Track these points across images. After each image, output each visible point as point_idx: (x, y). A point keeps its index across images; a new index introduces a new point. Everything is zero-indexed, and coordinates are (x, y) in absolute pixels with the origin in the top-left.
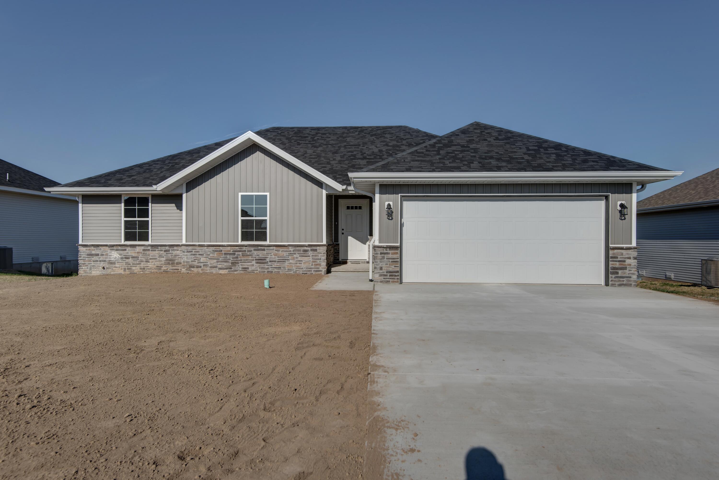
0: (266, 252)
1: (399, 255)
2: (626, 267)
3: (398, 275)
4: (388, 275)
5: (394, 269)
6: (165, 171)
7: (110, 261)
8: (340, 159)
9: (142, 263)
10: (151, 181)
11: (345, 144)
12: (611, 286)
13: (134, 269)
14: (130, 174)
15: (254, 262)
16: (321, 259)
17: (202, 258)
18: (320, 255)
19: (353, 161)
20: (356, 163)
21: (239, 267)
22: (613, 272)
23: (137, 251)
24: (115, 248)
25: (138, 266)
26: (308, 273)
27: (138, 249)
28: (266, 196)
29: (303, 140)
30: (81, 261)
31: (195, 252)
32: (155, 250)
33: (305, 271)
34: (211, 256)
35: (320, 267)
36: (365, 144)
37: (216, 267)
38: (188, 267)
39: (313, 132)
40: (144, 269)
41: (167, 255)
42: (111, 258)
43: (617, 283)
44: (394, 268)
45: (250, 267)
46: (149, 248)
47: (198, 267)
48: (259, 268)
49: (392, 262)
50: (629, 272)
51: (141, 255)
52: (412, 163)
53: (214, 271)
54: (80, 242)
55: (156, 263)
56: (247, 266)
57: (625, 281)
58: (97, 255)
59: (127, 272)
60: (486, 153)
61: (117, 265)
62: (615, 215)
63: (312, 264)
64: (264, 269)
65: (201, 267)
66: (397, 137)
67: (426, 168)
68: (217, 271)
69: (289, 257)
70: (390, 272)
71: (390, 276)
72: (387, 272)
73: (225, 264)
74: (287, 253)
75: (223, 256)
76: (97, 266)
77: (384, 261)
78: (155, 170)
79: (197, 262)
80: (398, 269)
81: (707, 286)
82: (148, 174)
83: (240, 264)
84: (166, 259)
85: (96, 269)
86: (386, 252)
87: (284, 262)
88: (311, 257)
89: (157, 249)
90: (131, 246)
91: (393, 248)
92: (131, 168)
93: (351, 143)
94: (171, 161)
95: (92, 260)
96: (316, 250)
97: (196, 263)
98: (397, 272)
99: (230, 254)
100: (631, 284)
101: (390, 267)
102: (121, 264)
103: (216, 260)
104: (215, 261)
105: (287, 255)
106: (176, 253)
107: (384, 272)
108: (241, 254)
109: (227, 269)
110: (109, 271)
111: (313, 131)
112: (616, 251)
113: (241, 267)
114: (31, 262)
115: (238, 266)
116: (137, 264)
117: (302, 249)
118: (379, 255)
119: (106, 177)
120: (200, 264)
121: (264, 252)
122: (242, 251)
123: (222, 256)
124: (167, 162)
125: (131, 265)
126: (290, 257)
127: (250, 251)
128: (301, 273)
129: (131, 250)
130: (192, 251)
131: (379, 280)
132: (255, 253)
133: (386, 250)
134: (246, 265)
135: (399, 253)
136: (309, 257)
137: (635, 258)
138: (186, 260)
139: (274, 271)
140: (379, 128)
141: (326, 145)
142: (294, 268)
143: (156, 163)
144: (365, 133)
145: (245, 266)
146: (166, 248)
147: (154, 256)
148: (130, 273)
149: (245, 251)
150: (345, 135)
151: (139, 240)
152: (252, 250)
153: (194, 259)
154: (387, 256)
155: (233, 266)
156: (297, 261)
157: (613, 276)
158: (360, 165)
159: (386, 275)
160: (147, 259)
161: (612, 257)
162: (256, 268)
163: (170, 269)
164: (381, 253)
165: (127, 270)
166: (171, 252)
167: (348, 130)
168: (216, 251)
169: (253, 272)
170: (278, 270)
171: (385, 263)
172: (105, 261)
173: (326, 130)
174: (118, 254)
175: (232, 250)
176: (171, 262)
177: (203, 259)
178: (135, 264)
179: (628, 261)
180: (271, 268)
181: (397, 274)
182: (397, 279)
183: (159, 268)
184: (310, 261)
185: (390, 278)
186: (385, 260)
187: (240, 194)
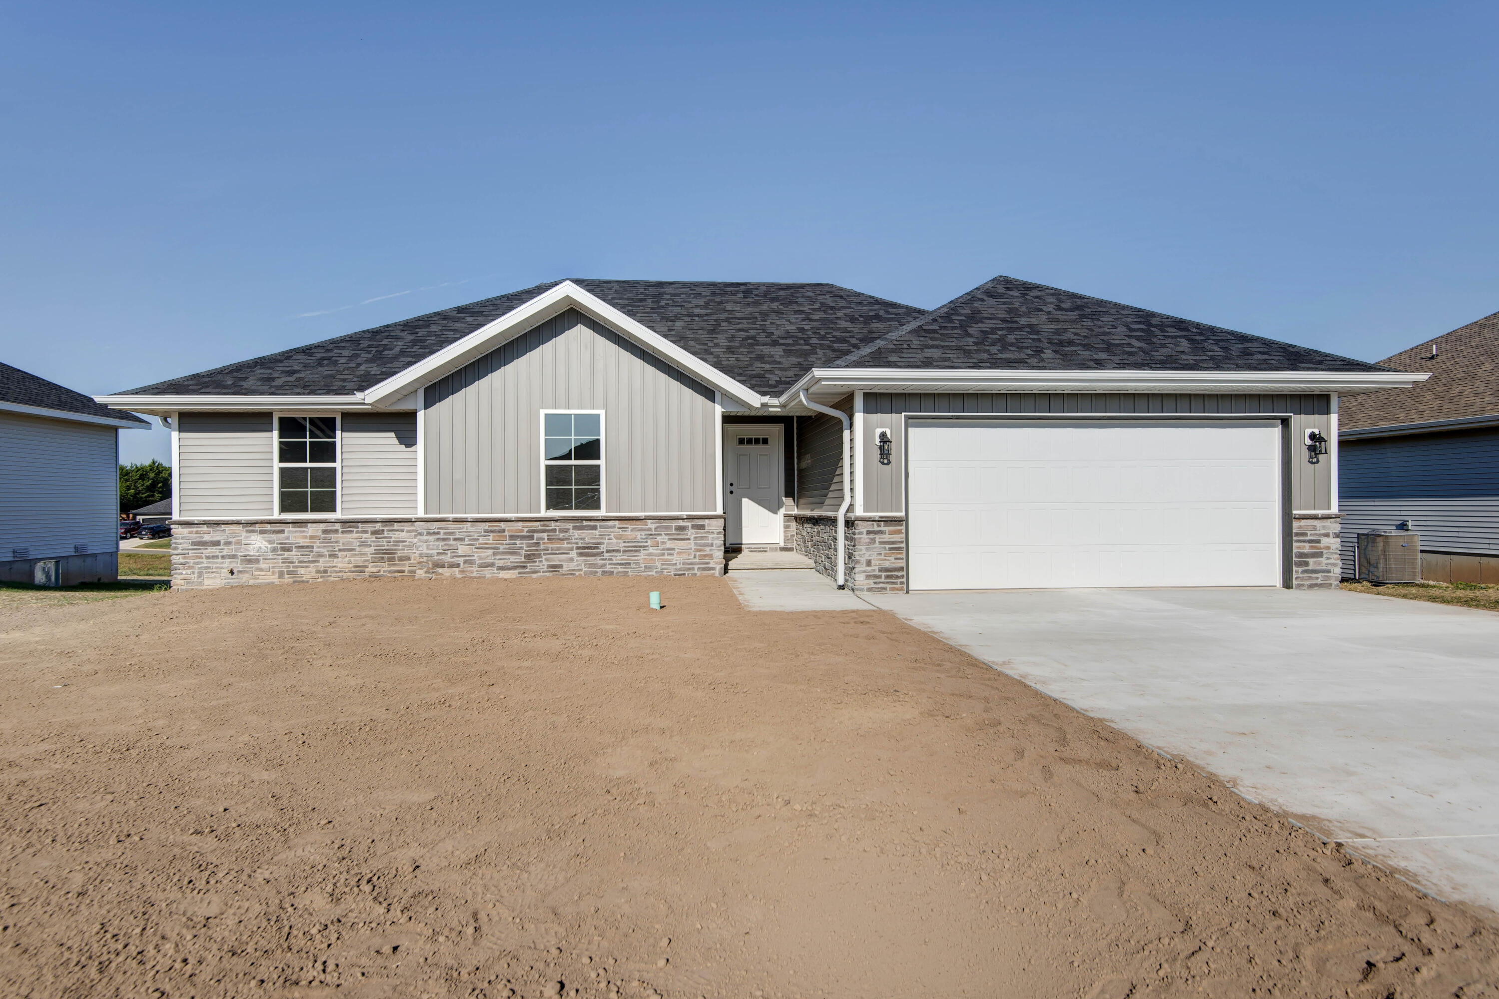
0: (600, 532)
1: (904, 535)
2: (1322, 552)
3: (902, 576)
4: (883, 577)
5: (893, 563)
6: (366, 361)
7: (246, 556)
8: (728, 344)
9: (321, 560)
10: (341, 383)
11: (726, 315)
12: (1296, 588)
13: (302, 572)
14: (288, 369)
15: (574, 554)
16: (712, 545)
17: (460, 547)
18: (711, 536)
19: (756, 347)
20: (762, 353)
21: (542, 564)
22: (1299, 561)
23: (310, 534)
24: (258, 527)
25: (312, 565)
26: (687, 573)
27: (311, 529)
28: (598, 416)
29: (639, 306)
30: (178, 557)
31: (445, 534)
32: (351, 532)
33: (680, 569)
34: (480, 541)
35: (711, 561)
36: (764, 316)
37: (492, 565)
38: (431, 566)
39: (653, 291)
40: (325, 572)
41: (379, 542)
42: (248, 551)
43: (1307, 583)
44: (893, 561)
45: (565, 564)
46: (337, 526)
47: (452, 566)
48: (585, 565)
49: (891, 549)
50: (1326, 562)
51: (318, 541)
52: (926, 350)
53: (488, 573)
54: (176, 516)
55: (352, 559)
56: (560, 561)
57: (1320, 578)
58: (217, 543)
59: (287, 579)
60: (1055, 334)
61: (262, 565)
62: (1300, 454)
63: (695, 555)
64: (595, 568)
65: (458, 565)
66: (821, 303)
67: (959, 361)
68: (494, 573)
69: (647, 542)
70: (887, 570)
71: (887, 577)
72: (880, 571)
73: (513, 558)
74: (643, 533)
75: (507, 542)
76: (217, 568)
77: (875, 548)
78: (343, 361)
79: (449, 555)
80: (902, 564)
81: (1371, 582)
82: (330, 369)
83: (544, 557)
84: (375, 550)
85: (213, 575)
86: (879, 529)
87: (636, 551)
88: (692, 542)
89: (355, 530)
90: (295, 523)
91: (891, 521)
92: (288, 355)
93: (738, 315)
94: (372, 343)
95: (203, 555)
96: (702, 527)
97: (447, 558)
98: (901, 569)
99: (523, 537)
100: (1331, 584)
101: (885, 560)
102: (272, 563)
103: (492, 551)
104: (490, 552)
105: (644, 537)
106: (398, 538)
107: (874, 570)
108: (546, 538)
109: (515, 568)
110: (244, 579)
111: (650, 289)
112: (1303, 523)
113: (546, 563)
114: (12, 559)
115: (540, 562)
116: (309, 562)
117: (673, 525)
118: (865, 536)
119: (235, 374)
120: (457, 559)
121: (594, 531)
122: (548, 531)
123: (504, 542)
124: (364, 343)
125: (296, 564)
126: (649, 543)
127: (566, 531)
128: (672, 573)
129: (296, 531)
130: (438, 533)
131: (865, 587)
132: (577, 534)
133: (879, 526)
134: (556, 560)
135: (904, 531)
136: (688, 541)
137: (1337, 535)
138: (425, 551)
139: (615, 571)
140: (780, 287)
141: (688, 316)
142: (657, 564)
143: (339, 345)
144: (757, 295)
145: (554, 561)
146: (375, 527)
147: (349, 543)
148: (294, 582)
149: (554, 530)
150: (718, 298)
151: (313, 510)
152: (569, 529)
153: (444, 548)
154: (880, 538)
155: (528, 562)
156: (663, 549)
157: (1300, 569)
158: (772, 356)
159: (879, 577)
160: (332, 551)
161: (1297, 534)
162: (578, 565)
163: (384, 571)
164: (869, 533)
165: (286, 576)
166: (386, 534)
167: (721, 289)
168: (492, 532)
169: (571, 574)
170: (624, 568)
171: (876, 553)
172: (234, 557)
173: (677, 288)
174: (266, 541)
175: (526, 529)
176: (386, 555)
177: (462, 549)
178: (306, 562)
179: (1325, 541)
180: (610, 564)
181: (900, 574)
182: (902, 583)
183: (360, 569)
184: (691, 549)
185: (888, 583)
186: (877, 545)
187: (543, 412)
